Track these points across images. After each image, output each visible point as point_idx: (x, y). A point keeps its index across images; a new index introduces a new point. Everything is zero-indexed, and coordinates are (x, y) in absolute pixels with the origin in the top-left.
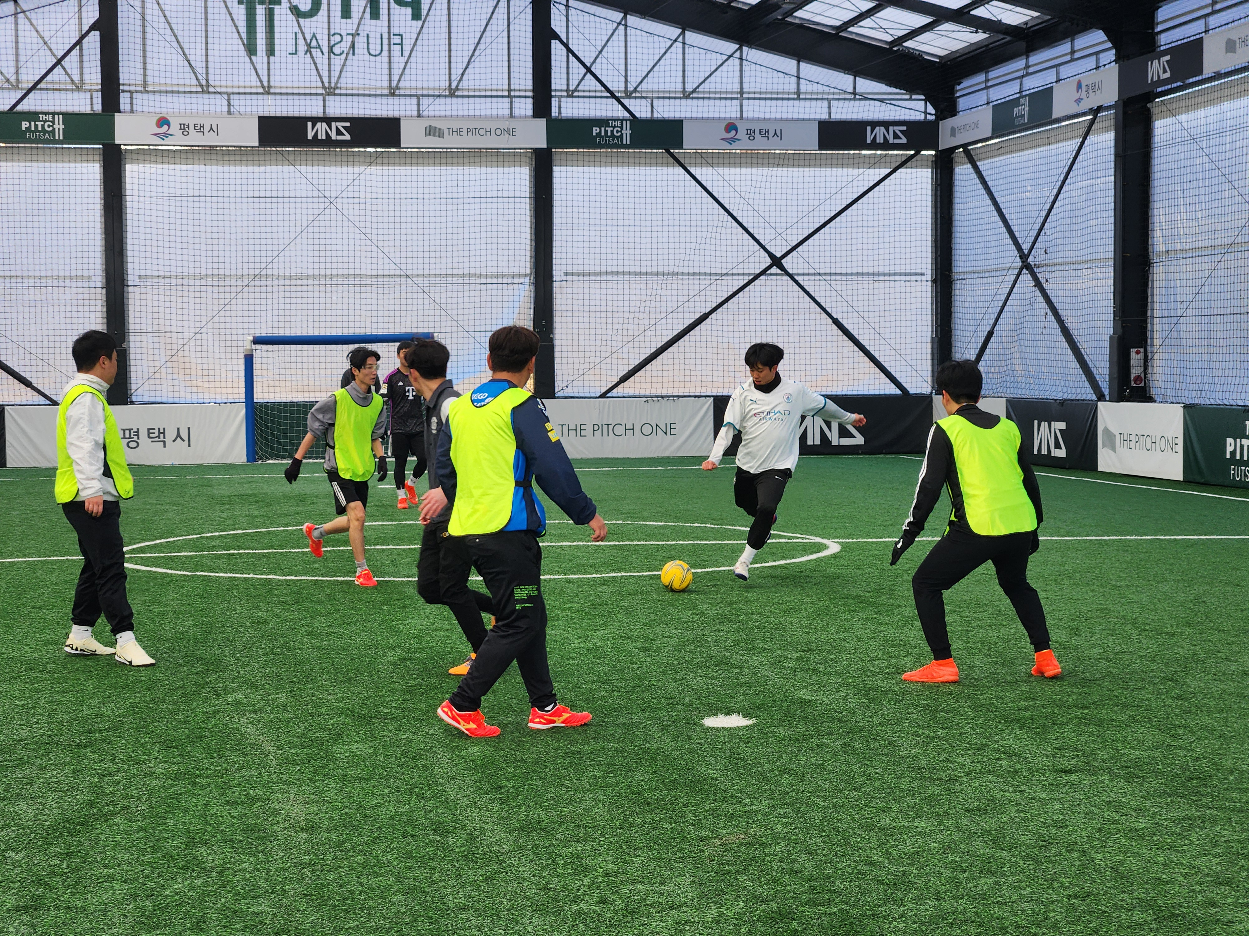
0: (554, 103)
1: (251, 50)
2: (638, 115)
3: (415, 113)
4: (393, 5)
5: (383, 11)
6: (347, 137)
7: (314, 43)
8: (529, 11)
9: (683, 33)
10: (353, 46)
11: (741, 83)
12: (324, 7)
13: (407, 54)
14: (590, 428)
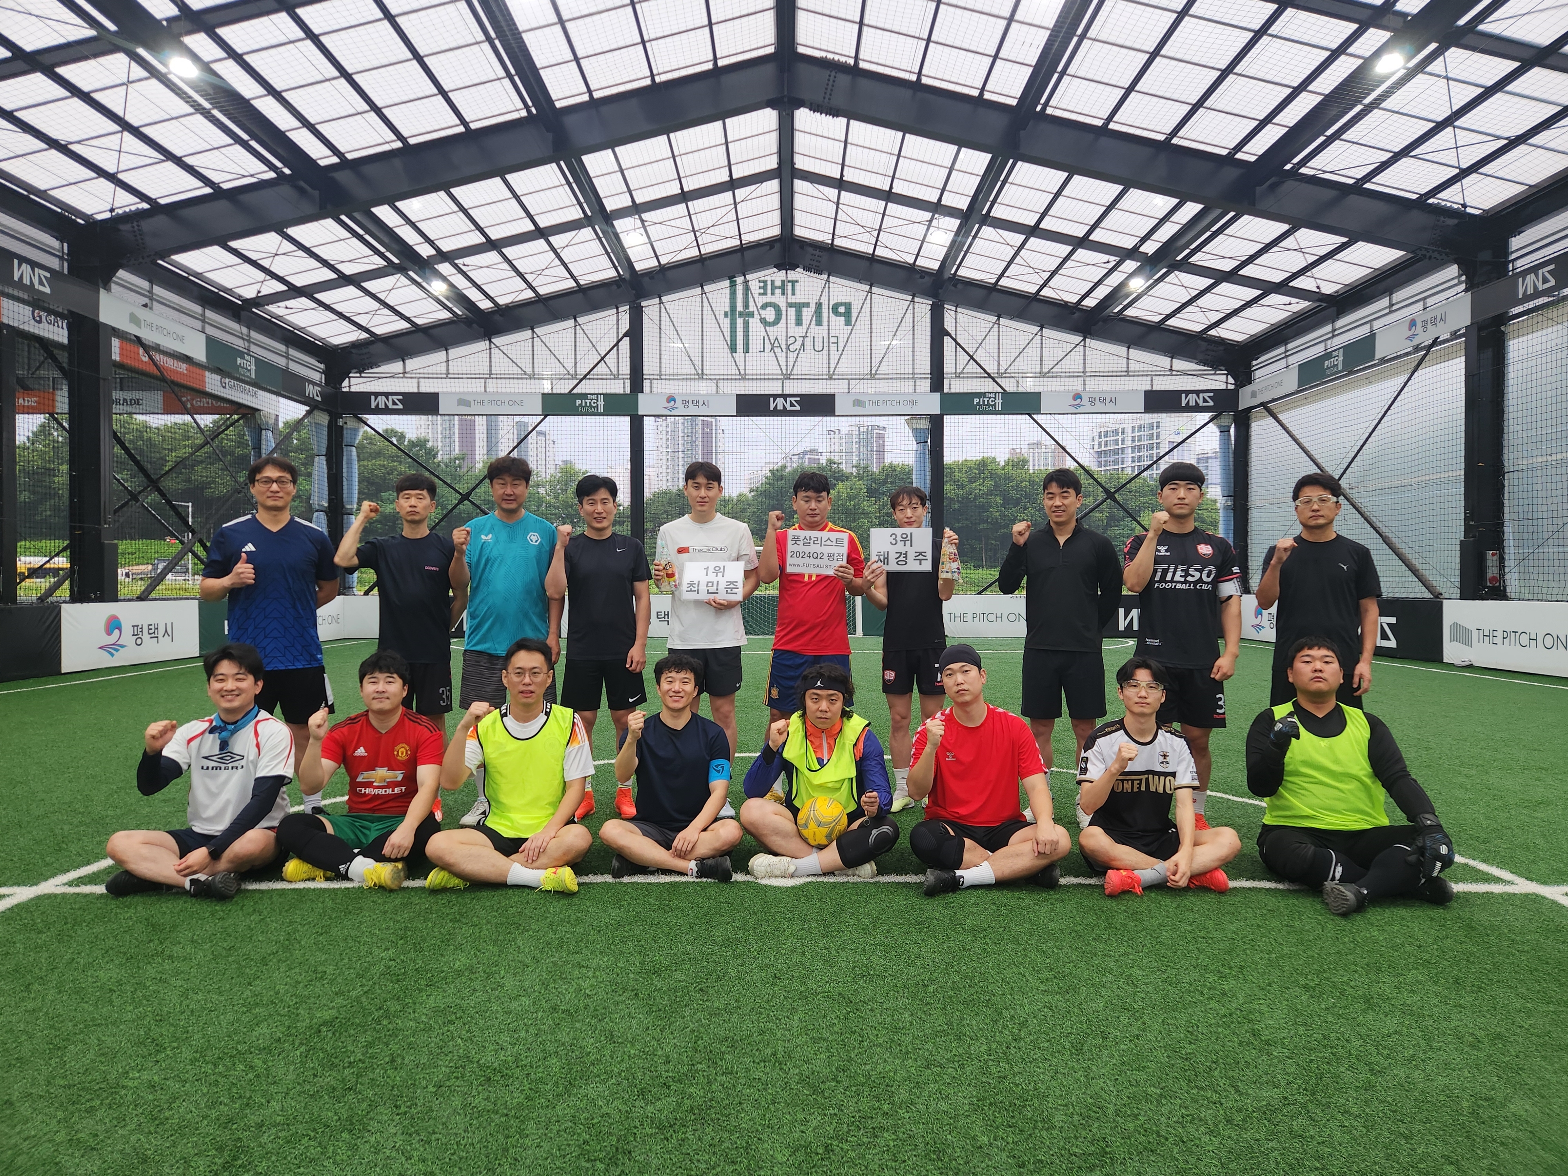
0: (946, 382)
1: (733, 349)
2: (1007, 389)
3: (846, 391)
4: (831, 314)
5: (825, 319)
6: (798, 408)
7: (776, 344)
8: (928, 316)
9: (1041, 330)
10: (803, 345)
11: (1084, 364)
12: (784, 317)
13: (841, 349)
14: (970, 616)
